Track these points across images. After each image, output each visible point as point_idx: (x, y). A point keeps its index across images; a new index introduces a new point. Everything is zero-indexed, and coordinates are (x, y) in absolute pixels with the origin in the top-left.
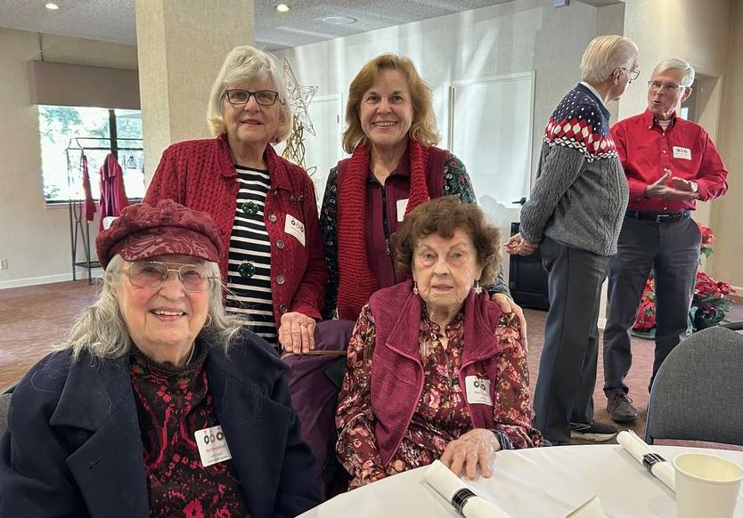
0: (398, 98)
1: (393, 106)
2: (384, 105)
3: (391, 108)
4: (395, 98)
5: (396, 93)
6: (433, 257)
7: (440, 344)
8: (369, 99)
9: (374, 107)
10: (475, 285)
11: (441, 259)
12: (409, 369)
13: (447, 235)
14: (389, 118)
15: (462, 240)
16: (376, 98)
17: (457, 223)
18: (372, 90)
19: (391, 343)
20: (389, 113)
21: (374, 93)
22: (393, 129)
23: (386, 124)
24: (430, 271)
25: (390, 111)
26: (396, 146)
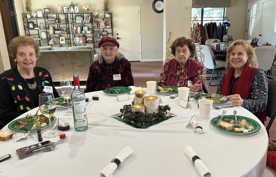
0: (241, 54)
1: (239, 56)
2: (236, 56)
3: (238, 57)
4: (240, 54)
5: (240, 52)
6: (179, 51)
7: (181, 71)
8: (232, 54)
9: (233, 57)
10: (189, 58)
11: (181, 52)
12: (173, 77)
13: (182, 46)
14: (238, 60)
15: (186, 47)
16: (234, 54)
17: (185, 43)
18: (232, 52)
19: (170, 71)
20: (237, 59)
21: (233, 53)
22: (239, 63)
23: (237, 62)
24: (178, 55)
25: (238, 58)
26: (240, 68)
